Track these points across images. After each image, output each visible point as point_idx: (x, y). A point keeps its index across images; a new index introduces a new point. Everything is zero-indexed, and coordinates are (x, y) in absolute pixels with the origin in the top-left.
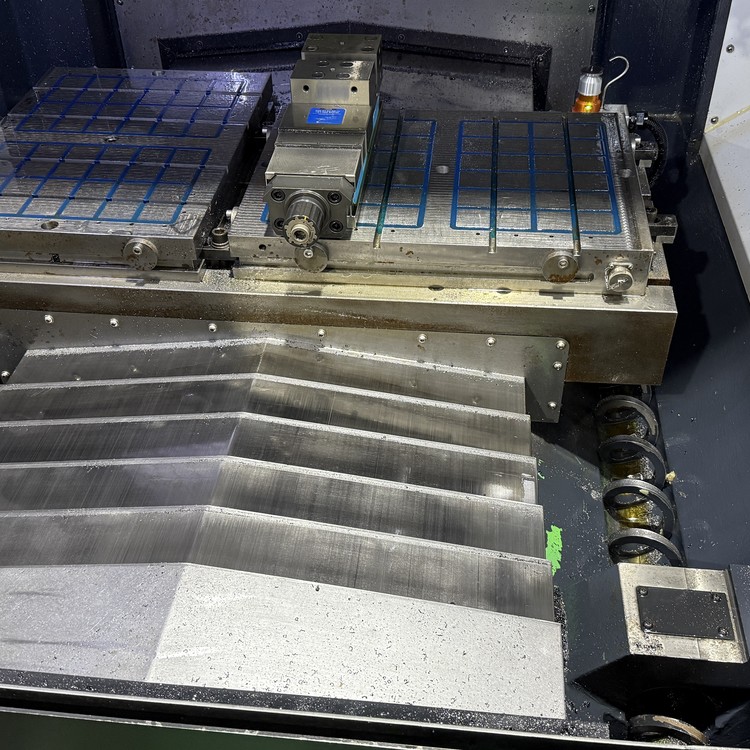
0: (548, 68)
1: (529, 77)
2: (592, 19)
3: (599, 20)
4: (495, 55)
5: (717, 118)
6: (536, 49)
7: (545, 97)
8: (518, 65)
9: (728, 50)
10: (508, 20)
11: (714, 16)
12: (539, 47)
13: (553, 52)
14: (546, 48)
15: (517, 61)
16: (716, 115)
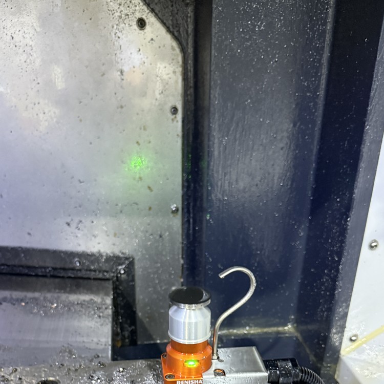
0: (133, 280)
1: (107, 294)
2: (176, 223)
3: (186, 223)
4: (64, 269)
5: (355, 336)
6: (115, 260)
7: (134, 313)
8: (95, 279)
9: (371, 247)
10: (74, 225)
11: (351, 200)
12: (118, 258)
13: (136, 262)
14: (127, 259)
15: (92, 275)
16: (354, 332)
